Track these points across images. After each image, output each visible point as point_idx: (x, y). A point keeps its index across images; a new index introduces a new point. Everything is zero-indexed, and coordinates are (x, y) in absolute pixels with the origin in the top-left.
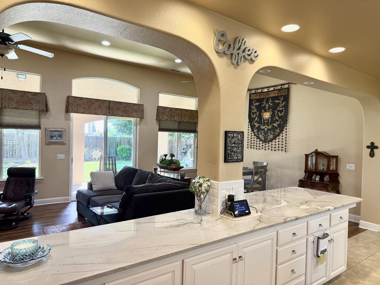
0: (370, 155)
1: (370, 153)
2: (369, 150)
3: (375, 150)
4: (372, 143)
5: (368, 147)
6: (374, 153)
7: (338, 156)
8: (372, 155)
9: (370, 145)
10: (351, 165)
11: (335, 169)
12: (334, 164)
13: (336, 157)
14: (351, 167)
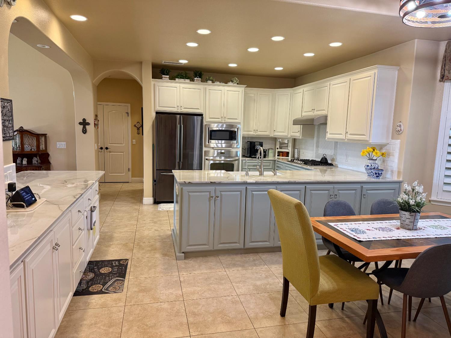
0: (83, 132)
1: (83, 129)
2: (82, 126)
3: (87, 127)
4: (84, 120)
5: (80, 123)
6: (86, 130)
7: (47, 134)
8: (84, 131)
9: (82, 121)
10: (63, 143)
11: (44, 149)
12: (43, 143)
13: (45, 135)
14: (62, 145)
